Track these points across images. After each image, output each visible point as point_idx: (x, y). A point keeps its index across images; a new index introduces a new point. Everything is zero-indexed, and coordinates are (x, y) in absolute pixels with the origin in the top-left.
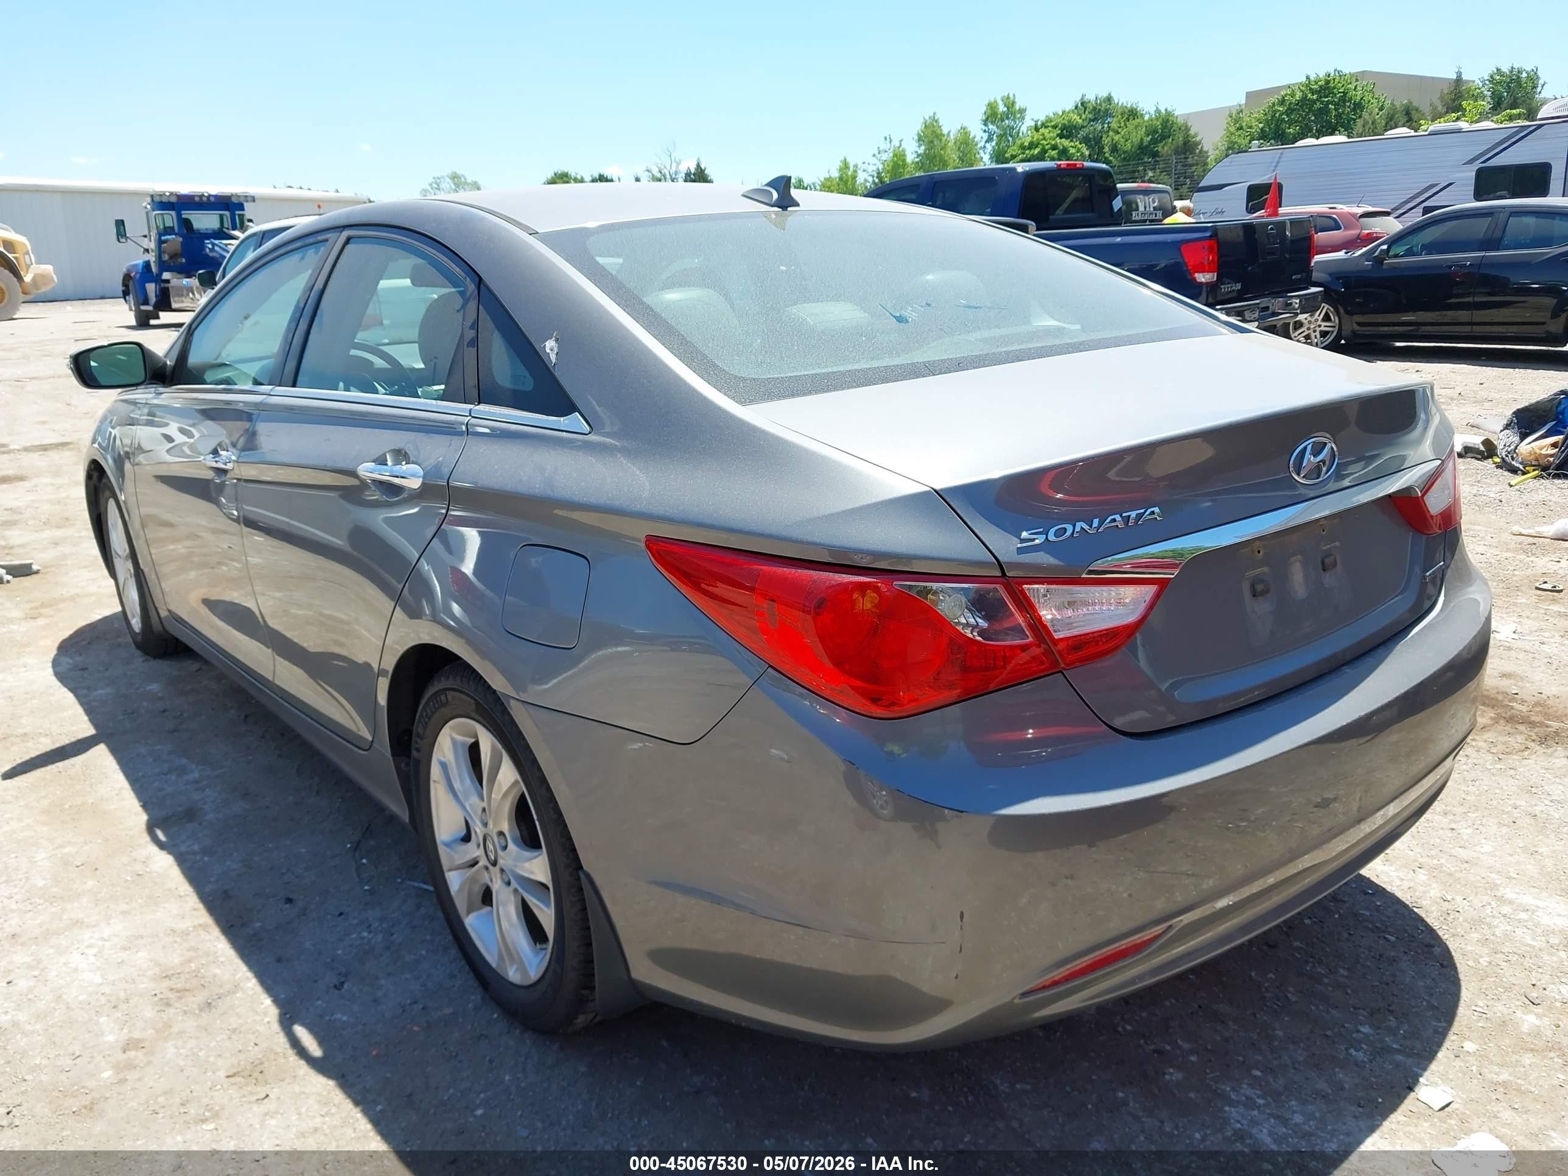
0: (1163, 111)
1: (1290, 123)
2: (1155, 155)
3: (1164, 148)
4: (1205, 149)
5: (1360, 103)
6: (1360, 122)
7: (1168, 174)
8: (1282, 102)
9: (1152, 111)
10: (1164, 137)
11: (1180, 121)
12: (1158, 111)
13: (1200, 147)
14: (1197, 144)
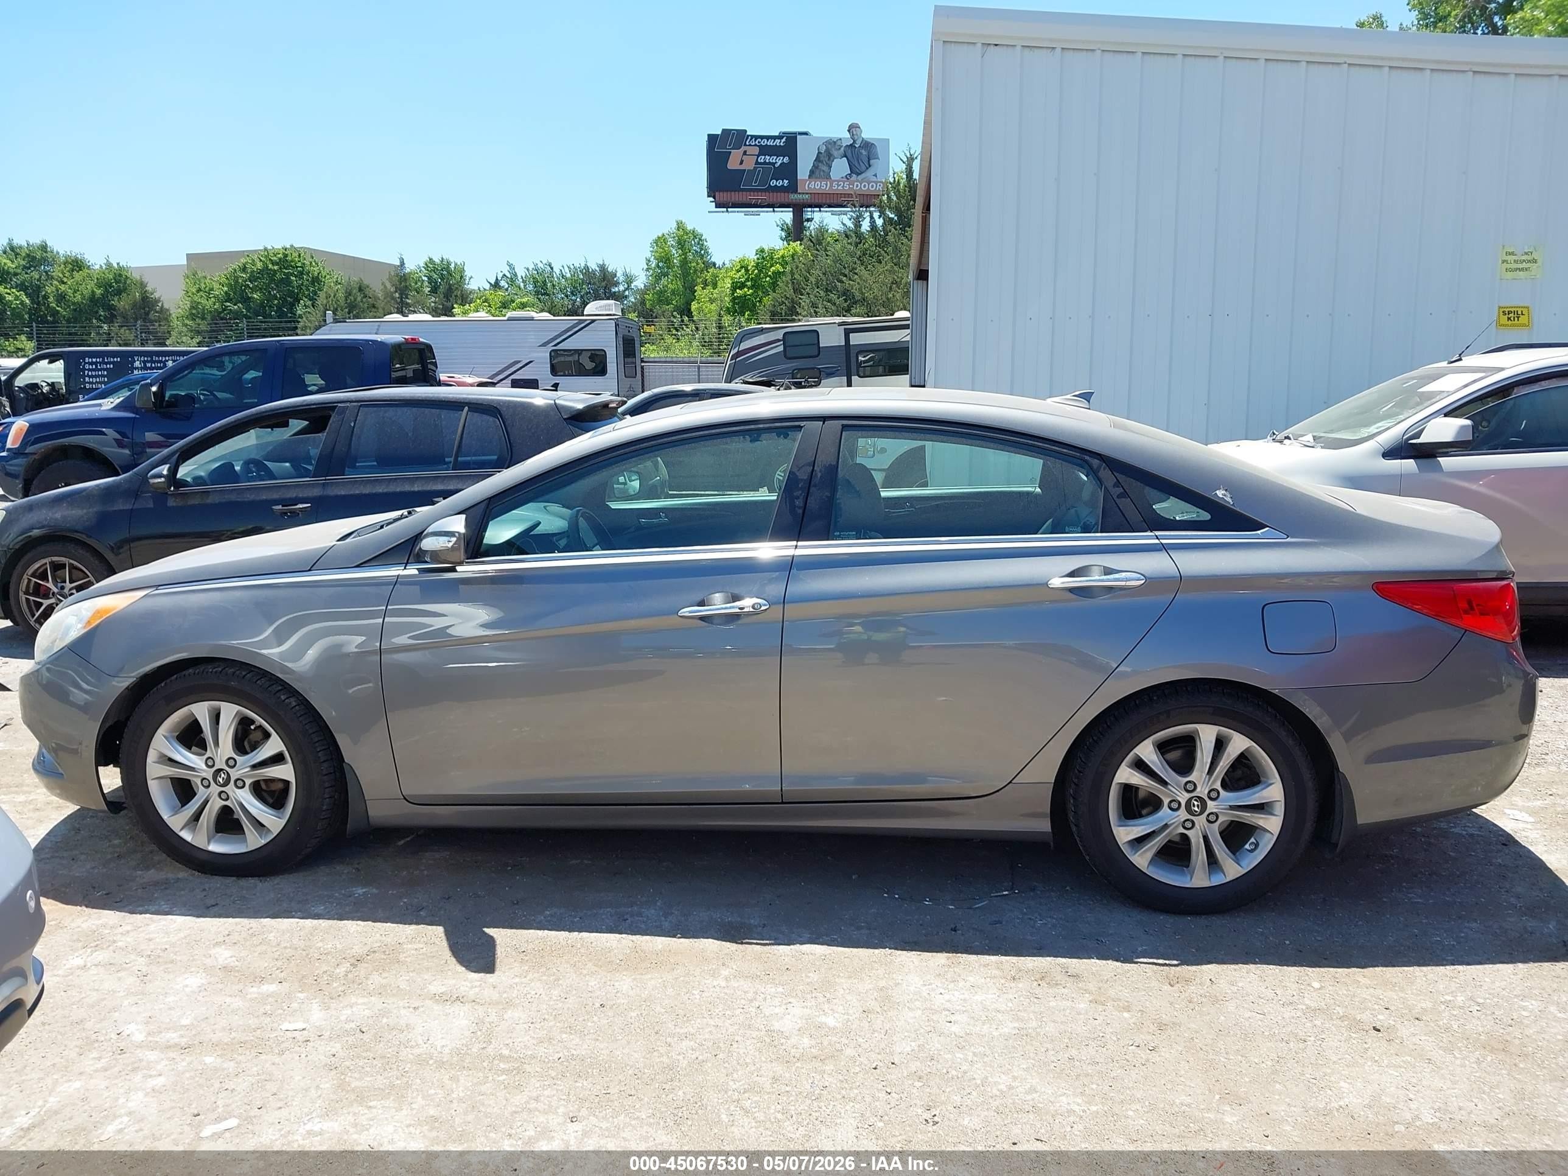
0: (115, 265)
1: (253, 290)
2: (111, 308)
3: (122, 303)
4: (166, 306)
5: (317, 277)
6: (322, 294)
7: (129, 329)
8: (244, 269)
9: (103, 262)
10: (119, 292)
11: (136, 276)
12: (109, 265)
13: (160, 304)
14: (157, 301)
